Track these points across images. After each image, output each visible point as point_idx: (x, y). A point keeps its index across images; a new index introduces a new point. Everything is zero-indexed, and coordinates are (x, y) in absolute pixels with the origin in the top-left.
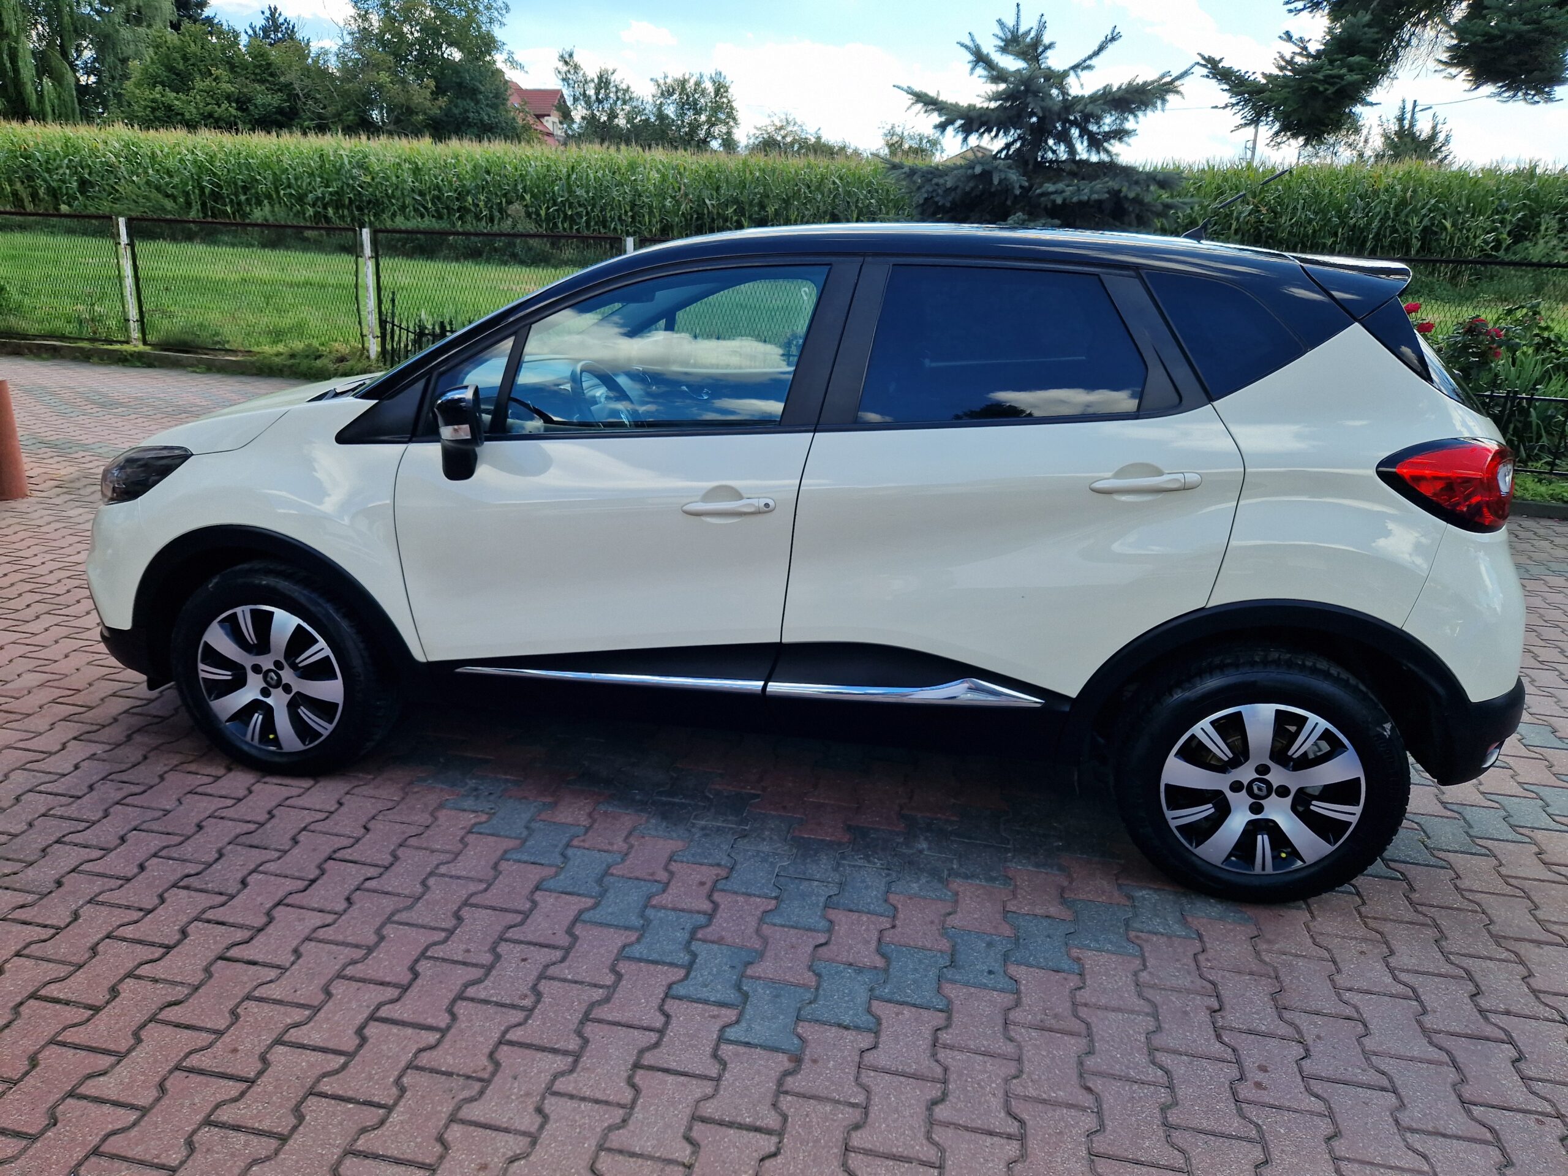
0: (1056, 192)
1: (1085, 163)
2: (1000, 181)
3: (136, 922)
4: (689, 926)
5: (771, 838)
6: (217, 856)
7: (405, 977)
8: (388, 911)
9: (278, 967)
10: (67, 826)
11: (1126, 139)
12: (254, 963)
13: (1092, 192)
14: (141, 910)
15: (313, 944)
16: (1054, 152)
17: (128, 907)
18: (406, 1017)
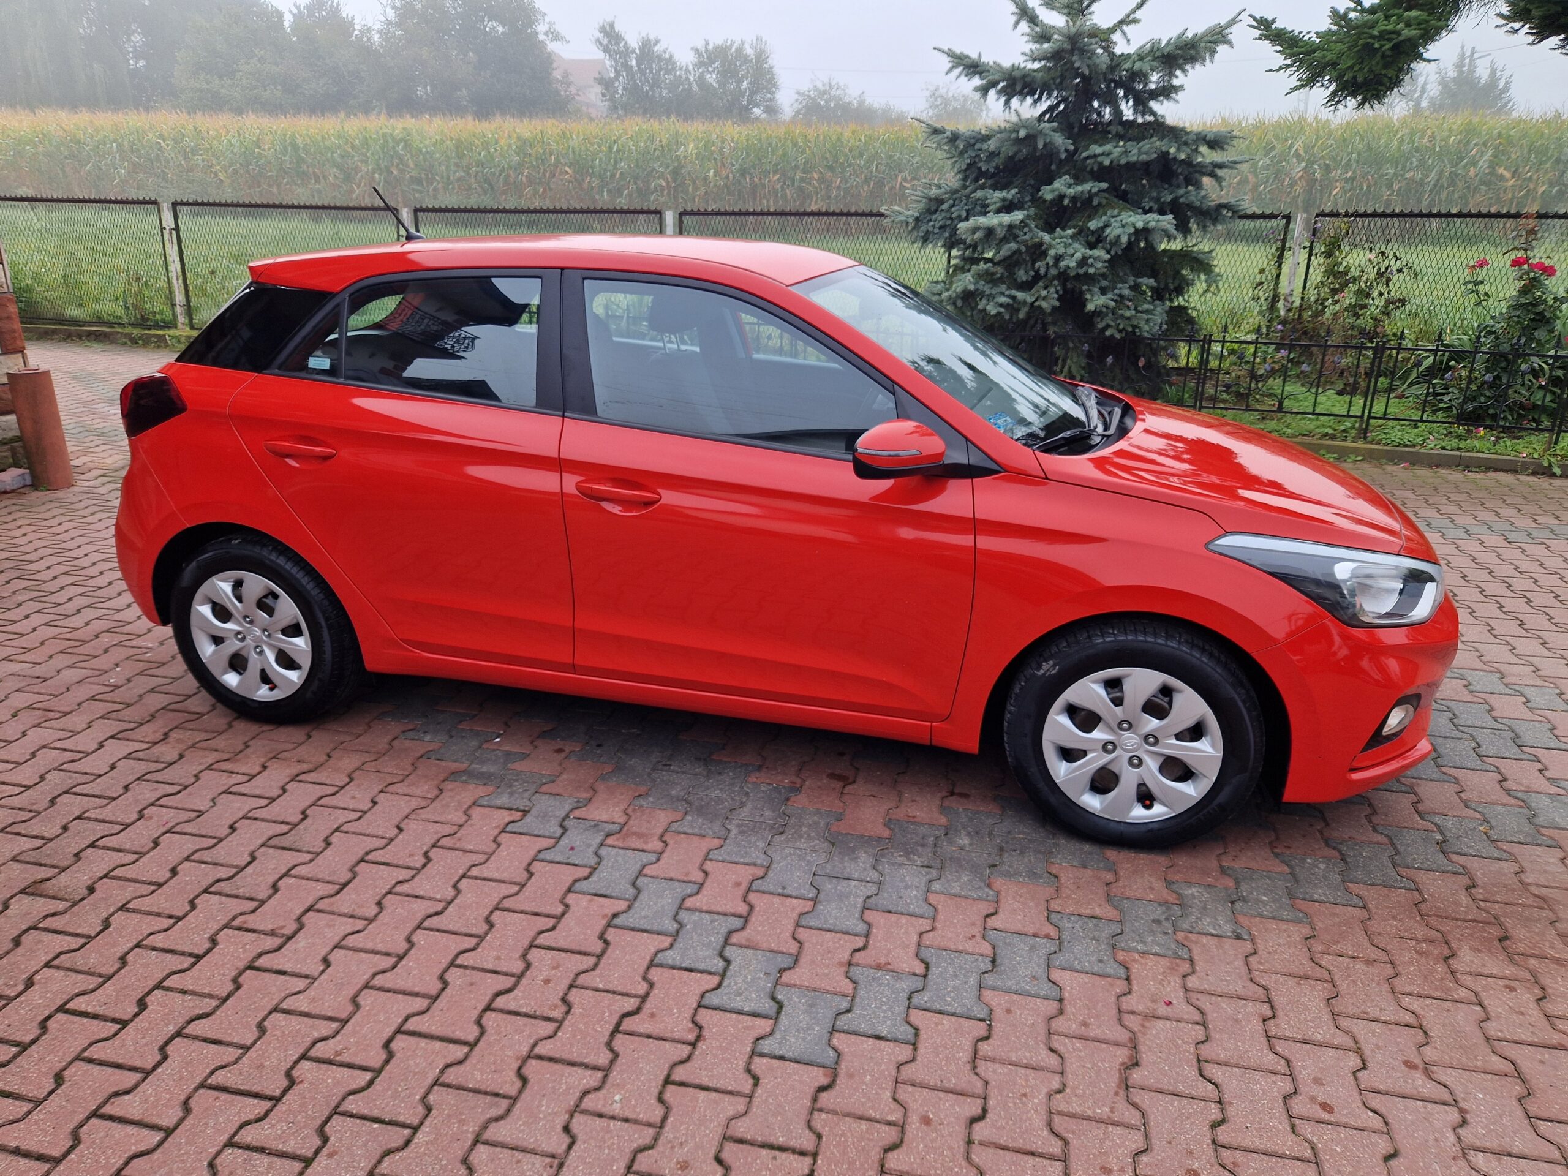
0: (1102, 154)
1: (1131, 124)
2: (1045, 145)
3: (166, 930)
4: (724, 931)
5: (809, 836)
6: (249, 859)
7: (434, 987)
8: (419, 916)
9: (307, 977)
10: (101, 829)
11: (1173, 95)
12: (283, 973)
13: (1140, 153)
14: (171, 917)
15: (343, 952)
16: (1099, 114)
17: (159, 915)
18: (434, 1030)
